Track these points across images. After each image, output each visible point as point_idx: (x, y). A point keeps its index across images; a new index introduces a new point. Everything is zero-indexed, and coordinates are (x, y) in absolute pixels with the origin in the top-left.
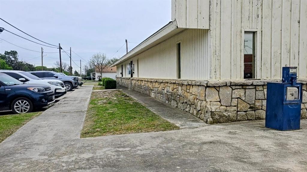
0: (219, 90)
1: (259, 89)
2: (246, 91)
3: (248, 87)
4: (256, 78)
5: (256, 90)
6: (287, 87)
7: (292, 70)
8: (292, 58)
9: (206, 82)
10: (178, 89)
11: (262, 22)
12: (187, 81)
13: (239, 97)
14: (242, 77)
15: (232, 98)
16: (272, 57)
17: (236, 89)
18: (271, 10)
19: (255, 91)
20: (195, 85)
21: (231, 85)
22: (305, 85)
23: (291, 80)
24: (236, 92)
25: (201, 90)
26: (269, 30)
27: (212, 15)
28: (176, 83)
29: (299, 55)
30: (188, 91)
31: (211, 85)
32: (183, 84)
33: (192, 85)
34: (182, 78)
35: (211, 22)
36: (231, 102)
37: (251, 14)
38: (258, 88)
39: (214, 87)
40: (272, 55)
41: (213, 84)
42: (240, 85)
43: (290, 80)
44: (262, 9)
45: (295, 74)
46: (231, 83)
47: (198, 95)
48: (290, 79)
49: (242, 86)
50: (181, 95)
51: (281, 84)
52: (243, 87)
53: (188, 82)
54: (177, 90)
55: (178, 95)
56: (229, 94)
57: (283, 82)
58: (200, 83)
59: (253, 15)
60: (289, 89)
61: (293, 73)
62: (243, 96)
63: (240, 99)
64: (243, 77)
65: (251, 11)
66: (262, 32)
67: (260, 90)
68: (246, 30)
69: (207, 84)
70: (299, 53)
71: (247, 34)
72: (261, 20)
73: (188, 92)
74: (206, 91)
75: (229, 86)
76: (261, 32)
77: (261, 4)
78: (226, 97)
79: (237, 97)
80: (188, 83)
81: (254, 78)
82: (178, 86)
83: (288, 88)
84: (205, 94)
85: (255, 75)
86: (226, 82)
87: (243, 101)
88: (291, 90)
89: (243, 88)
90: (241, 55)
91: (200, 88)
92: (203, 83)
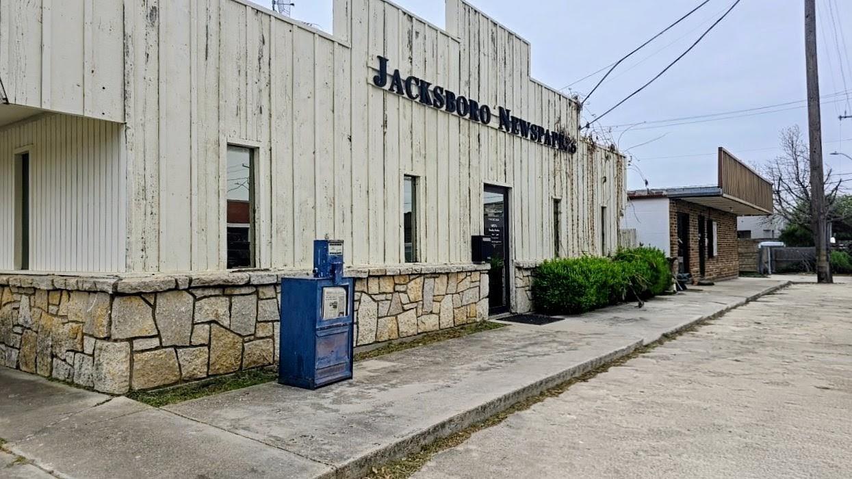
0: (155, 302)
1: (265, 295)
2: (233, 300)
3: (237, 291)
4: (258, 267)
5: (259, 299)
6: (322, 288)
7: (333, 249)
8: (339, 220)
9: (113, 281)
10: (16, 305)
11: (270, 126)
12: (50, 278)
13: (214, 318)
14: (221, 263)
15: (193, 324)
16: (296, 214)
17: (205, 297)
18: (291, 102)
19: (255, 301)
20: (78, 290)
21: (190, 288)
22: (366, 280)
23: (332, 272)
24: (206, 307)
25: (97, 305)
26: (288, 148)
27: (132, 84)
28: (8, 285)
29: (352, 212)
30: (53, 309)
31: (127, 290)
32: (35, 289)
33: (69, 292)
34: (34, 268)
35: (131, 102)
36: (192, 333)
37: (243, 100)
38: (263, 292)
39: (139, 294)
40: (296, 210)
41: (134, 285)
42: (215, 287)
43: (328, 270)
44: (270, 96)
45: (339, 257)
46: (191, 281)
47: (88, 320)
48: (329, 268)
49: (222, 290)
50: (27, 326)
51: (311, 280)
52: (224, 291)
53: (53, 281)
54: (14, 309)
55: (18, 325)
56: (186, 312)
57: (315, 276)
58: (95, 283)
59: (249, 106)
60: (327, 293)
61: (336, 255)
62: (224, 315)
63: (216, 325)
64: (226, 264)
65: (243, 93)
66: (270, 150)
67: (267, 297)
68: (230, 141)
69: (115, 286)
70: (352, 209)
71: (233, 150)
72: (268, 121)
73: (52, 315)
74: (111, 309)
75: (184, 290)
76: (269, 152)
77: (267, 81)
78: (175, 323)
79: (208, 320)
80: (53, 285)
81: (255, 266)
82: (18, 293)
83: (326, 290)
84: (110, 318)
85: (257, 259)
86: (176, 280)
87: (226, 328)
88: (332, 295)
89: (224, 295)
90: (219, 205)
91: (94, 299)
92: (104, 283)
